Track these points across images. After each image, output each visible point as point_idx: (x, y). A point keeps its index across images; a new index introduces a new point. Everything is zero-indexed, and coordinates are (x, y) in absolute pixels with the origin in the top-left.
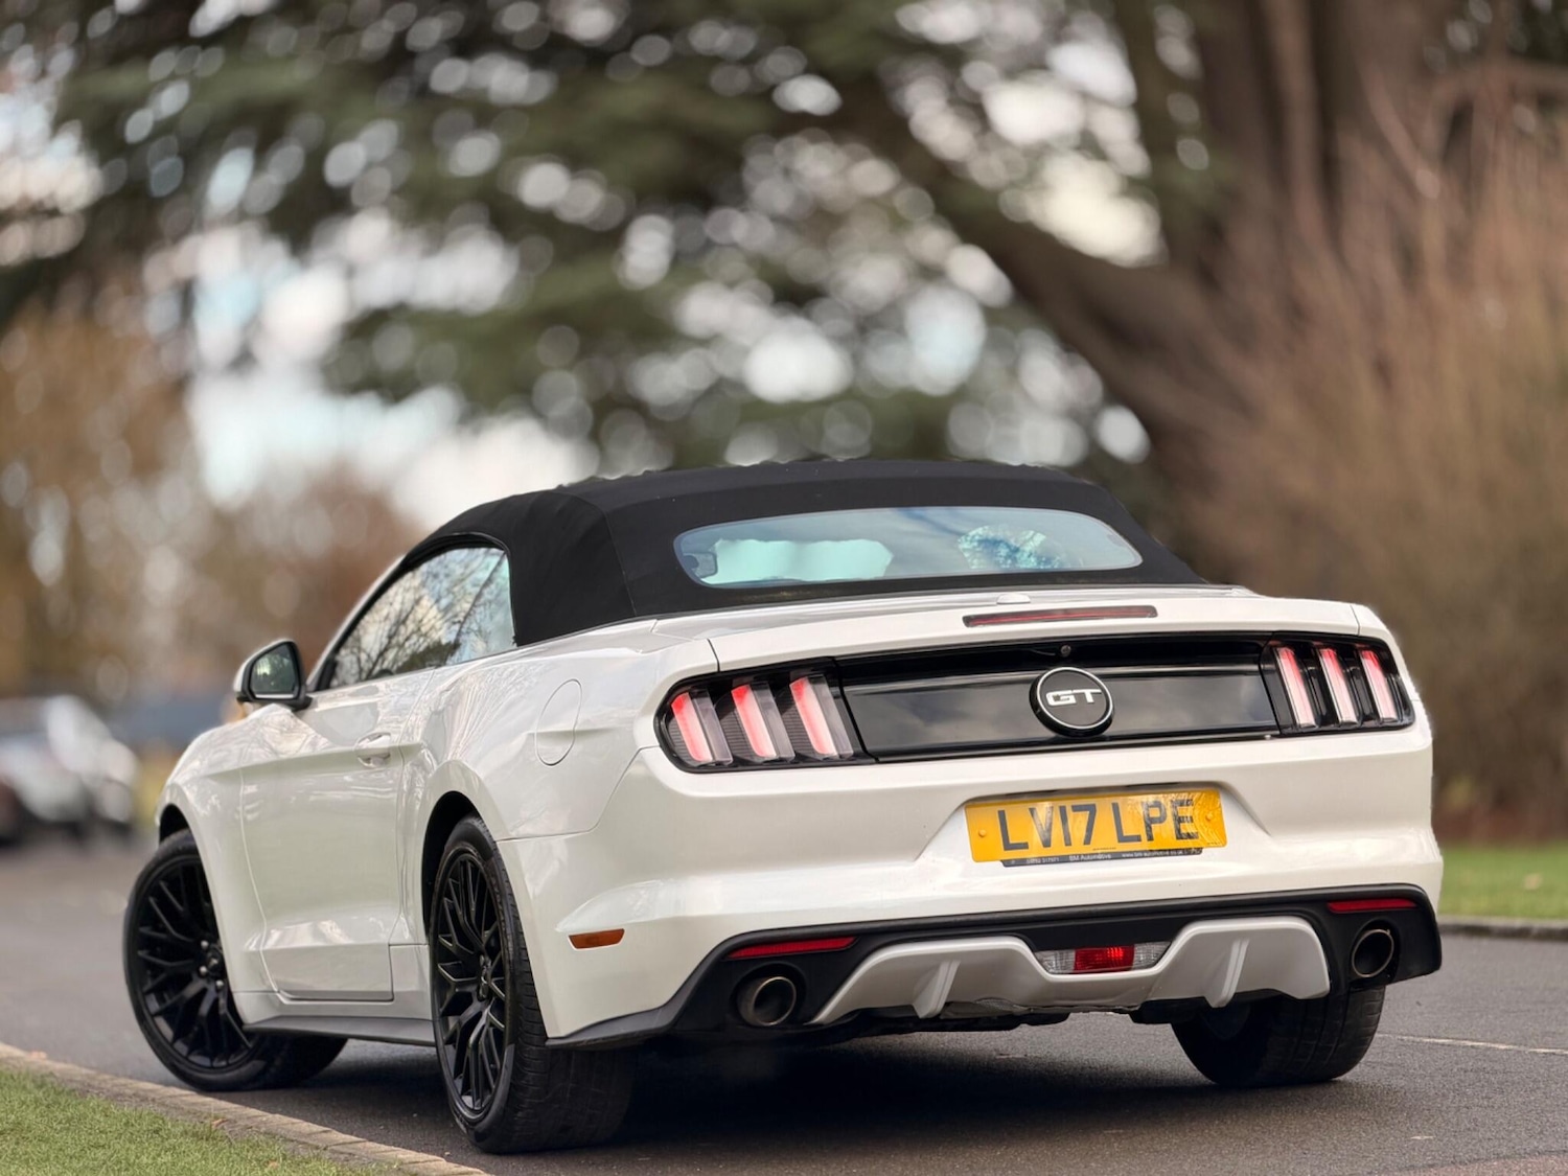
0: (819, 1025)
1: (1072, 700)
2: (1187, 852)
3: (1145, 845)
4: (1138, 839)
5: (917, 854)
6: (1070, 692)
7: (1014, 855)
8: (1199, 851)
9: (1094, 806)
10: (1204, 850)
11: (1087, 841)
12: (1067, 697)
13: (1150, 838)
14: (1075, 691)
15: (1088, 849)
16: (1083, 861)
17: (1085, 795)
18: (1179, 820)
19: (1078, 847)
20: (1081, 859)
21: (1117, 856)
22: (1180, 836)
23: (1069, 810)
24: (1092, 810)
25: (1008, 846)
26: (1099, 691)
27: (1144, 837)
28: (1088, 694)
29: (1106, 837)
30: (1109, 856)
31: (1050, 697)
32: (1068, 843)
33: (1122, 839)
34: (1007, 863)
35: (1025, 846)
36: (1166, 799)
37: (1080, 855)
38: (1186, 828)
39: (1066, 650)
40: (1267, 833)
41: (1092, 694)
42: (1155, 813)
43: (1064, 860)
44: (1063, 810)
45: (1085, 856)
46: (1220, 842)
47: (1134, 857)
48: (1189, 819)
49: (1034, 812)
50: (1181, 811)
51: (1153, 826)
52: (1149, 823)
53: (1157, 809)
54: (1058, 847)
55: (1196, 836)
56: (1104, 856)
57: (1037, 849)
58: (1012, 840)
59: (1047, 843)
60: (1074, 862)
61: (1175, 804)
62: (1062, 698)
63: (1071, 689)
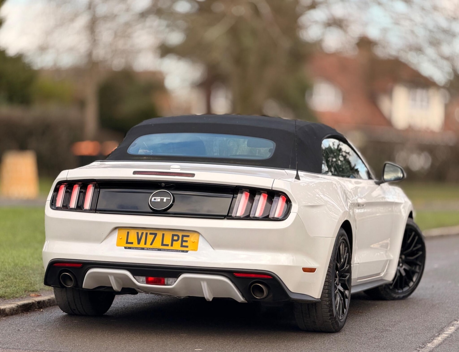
1: (159, 200)
2: (183, 251)
3: (169, 247)
4: (168, 245)
5: (101, 241)
6: (160, 198)
7: (129, 246)
8: (187, 252)
9: (157, 233)
10: (189, 252)
11: (151, 244)
12: (158, 199)
13: (172, 245)
14: (162, 198)
15: (151, 247)
16: (149, 250)
17: (154, 231)
18: (183, 241)
19: (148, 245)
20: (148, 249)
21: (159, 250)
22: (182, 246)
23: (148, 234)
24: (155, 234)
25: (127, 243)
26: (169, 198)
27: (170, 245)
29: (157, 243)
30: (157, 250)
31: (153, 198)
32: (145, 244)
33: (163, 245)
34: (126, 248)
35: (132, 243)
36: (180, 234)
37: (148, 248)
38: (184, 244)
39: (163, 184)
40: (213, 249)
41: (167, 199)
42: (176, 238)
43: (143, 249)
44: (147, 234)
45: (150, 248)
46: (195, 249)
47: (165, 251)
48: (186, 241)
49: (138, 233)
50: (185, 239)
51: (174, 242)
52: (173, 240)
53: (177, 237)
54: (142, 245)
55: (187, 247)
56: (155, 249)
57: (135, 245)
58: (129, 241)
59: (139, 243)
60: (146, 250)
61: (183, 236)
62: (156, 199)
63: (161, 197)
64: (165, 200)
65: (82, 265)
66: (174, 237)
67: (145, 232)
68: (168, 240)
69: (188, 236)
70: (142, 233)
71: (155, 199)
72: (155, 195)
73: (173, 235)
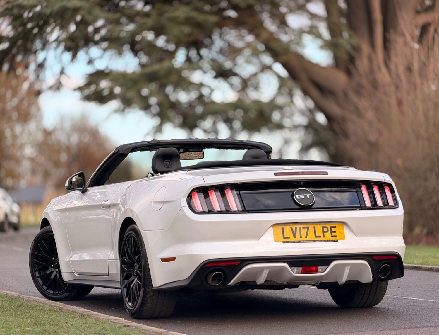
0: (230, 285)
1: (304, 197)
2: (334, 241)
3: (322, 238)
4: (320, 237)
5: (259, 239)
6: (303, 195)
7: (286, 240)
8: (337, 241)
9: (308, 227)
10: (339, 241)
11: (306, 237)
12: (302, 196)
13: (324, 237)
15: (306, 239)
16: (305, 242)
17: (306, 224)
18: (332, 232)
19: (304, 238)
20: (304, 242)
21: (314, 241)
22: (332, 236)
24: (308, 228)
25: (284, 238)
26: (311, 195)
27: (322, 236)
28: (308, 196)
29: (311, 236)
30: (312, 241)
31: (297, 196)
32: (301, 237)
33: (316, 236)
34: (284, 242)
35: (289, 238)
36: (328, 226)
37: (304, 241)
38: (334, 234)
39: (302, 183)
40: (357, 236)
43: (300, 242)
44: (300, 228)
45: (306, 241)
46: (343, 238)
47: (319, 242)
48: (335, 232)
49: (292, 228)
50: (333, 229)
51: (325, 233)
52: (324, 232)
53: (326, 229)
54: (298, 238)
55: (336, 236)
56: (310, 241)
57: (292, 238)
58: (285, 236)
59: (295, 237)
60: (303, 242)
61: (331, 227)
62: (301, 197)
63: (304, 194)
64: (308, 197)
65: (240, 262)
66: (324, 229)
67: (298, 226)
68: (319, 232)
69: (335, 227)
70: (296, 228)
71: (299, 197)
73: (323, 228)
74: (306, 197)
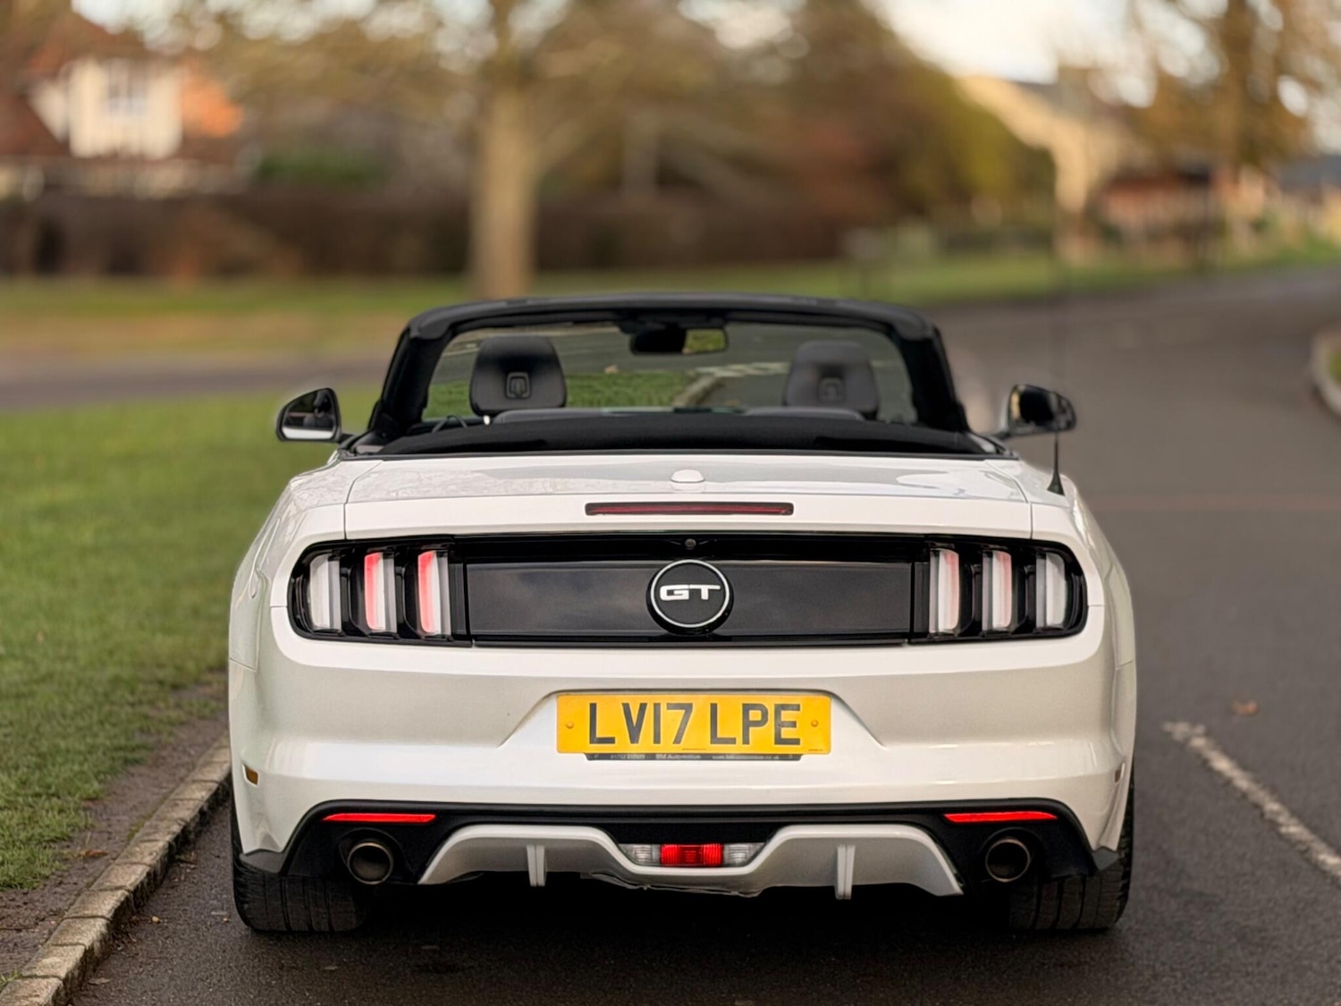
1: (685, 596)
2: (784, 757)
3: (739, 748)
4: (733, 741)
5: (501, 740)
6: (686, 587)
7: (601, 750)
8: (797, 757)
9: (690, 705)
10: (803, 757)
11: (677, 740)
12: (682, 592)
13: (746, 741)
14: (692, 587)
15: (678, 748)
16: (670, 759)
17: (682, 694)
18: (779, 725)
19: (666, 745)
20: (668, 757)
21: (707, 757)
22: (779, 741)
23: (663, 708)
24: (688, 708)
25: (594, 739)
26: (718, 587)
27: (740, 739)
28: (705, 590)
29: (698, 737)
30: (699, 757)
31: (664, 590)
32: (657, 740)
33: (715, 739)
34: (591, 757)
35: (611, 740)
36: (770, 702)
37: (667, 754)
38: (786, 733)
39: (691, 542)
40: (879, 742)
41: (710, 591)
42: (755, 715)
43: (651, 757)
44: (657, 706)
45: (673, 754)
46: (824, 747)
47: (725, 759)
48: (792, 724)
49: (626, 708)
51: (751, 729)
52: (747, 724)
53: (759, 712)
54: (646, 743)
55: (796, 742)
56: (693, 756)
57: (623, 744)
58: (599, 734)
59: (634, 737)
60: (662, 760)
61: (780, 708)
62: (676, 592)
63: (689, 584)
64: (705, 596)
65: (433, 816)
66: (751, 712)
67: (650, 699)
68: (731, 725)
69: (795, 708)
70: (643, 707)
71: (670, 593)
72: (669, 578)
73: (747, 708)
74: (695, 594)
